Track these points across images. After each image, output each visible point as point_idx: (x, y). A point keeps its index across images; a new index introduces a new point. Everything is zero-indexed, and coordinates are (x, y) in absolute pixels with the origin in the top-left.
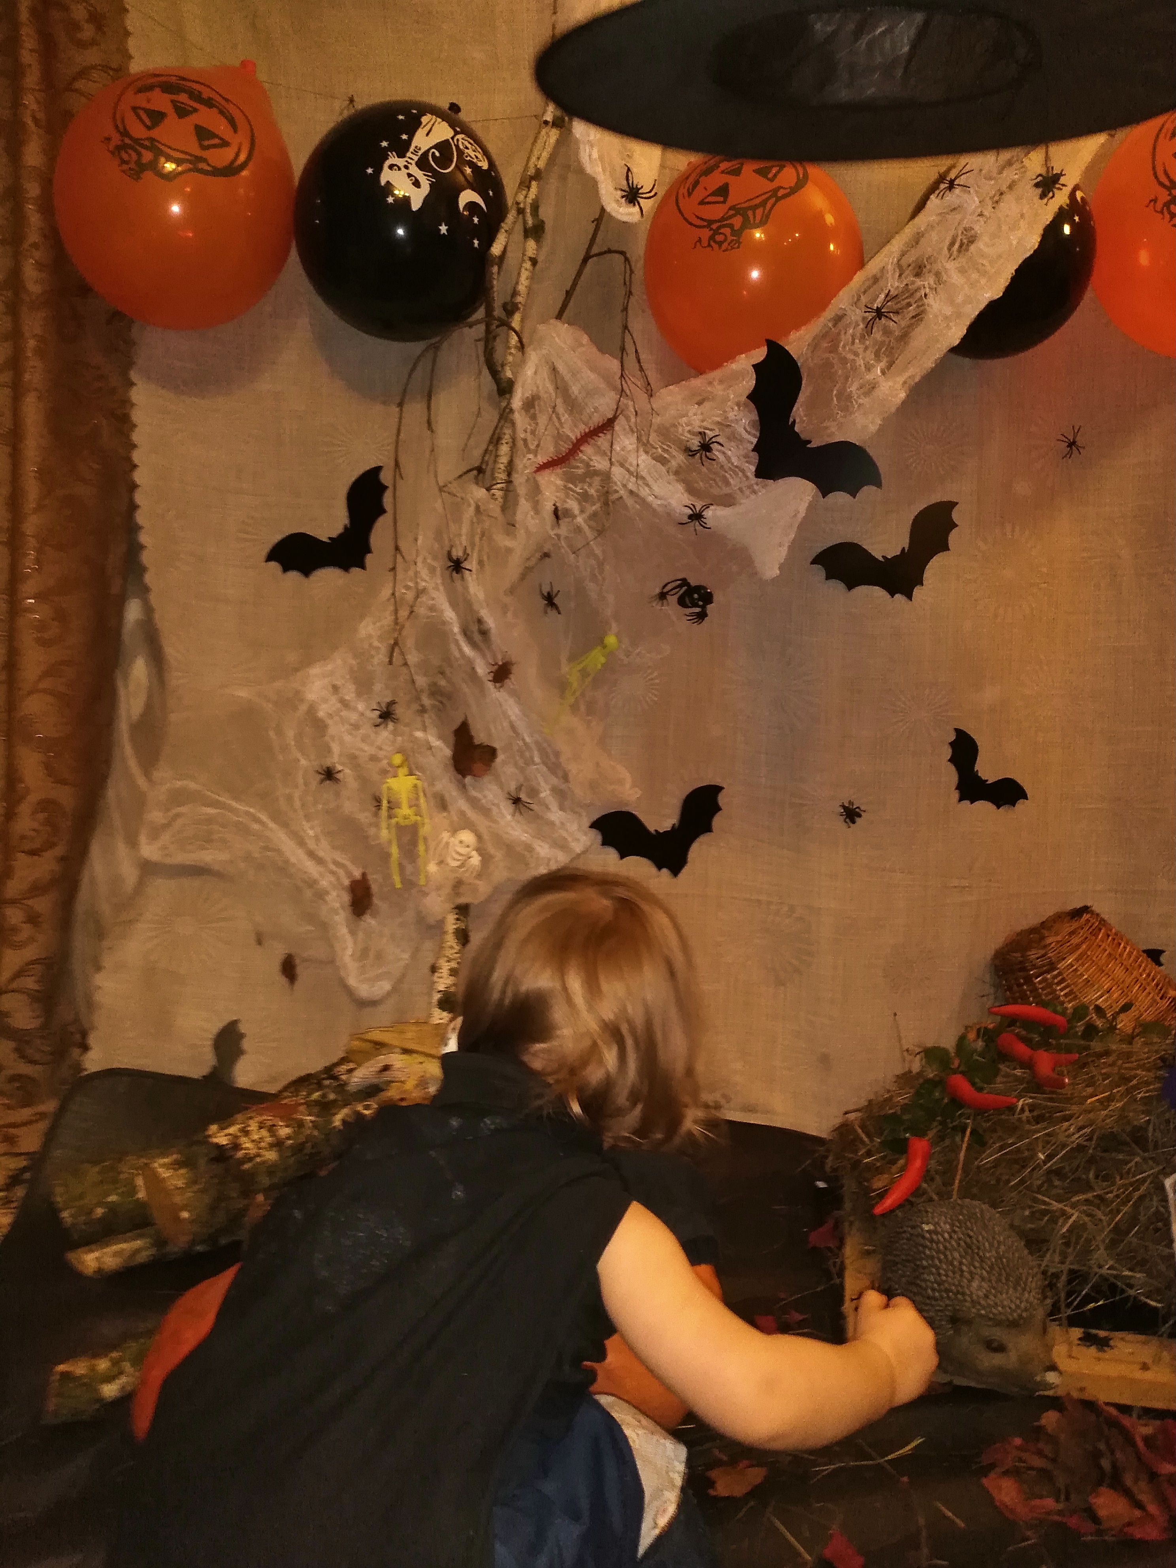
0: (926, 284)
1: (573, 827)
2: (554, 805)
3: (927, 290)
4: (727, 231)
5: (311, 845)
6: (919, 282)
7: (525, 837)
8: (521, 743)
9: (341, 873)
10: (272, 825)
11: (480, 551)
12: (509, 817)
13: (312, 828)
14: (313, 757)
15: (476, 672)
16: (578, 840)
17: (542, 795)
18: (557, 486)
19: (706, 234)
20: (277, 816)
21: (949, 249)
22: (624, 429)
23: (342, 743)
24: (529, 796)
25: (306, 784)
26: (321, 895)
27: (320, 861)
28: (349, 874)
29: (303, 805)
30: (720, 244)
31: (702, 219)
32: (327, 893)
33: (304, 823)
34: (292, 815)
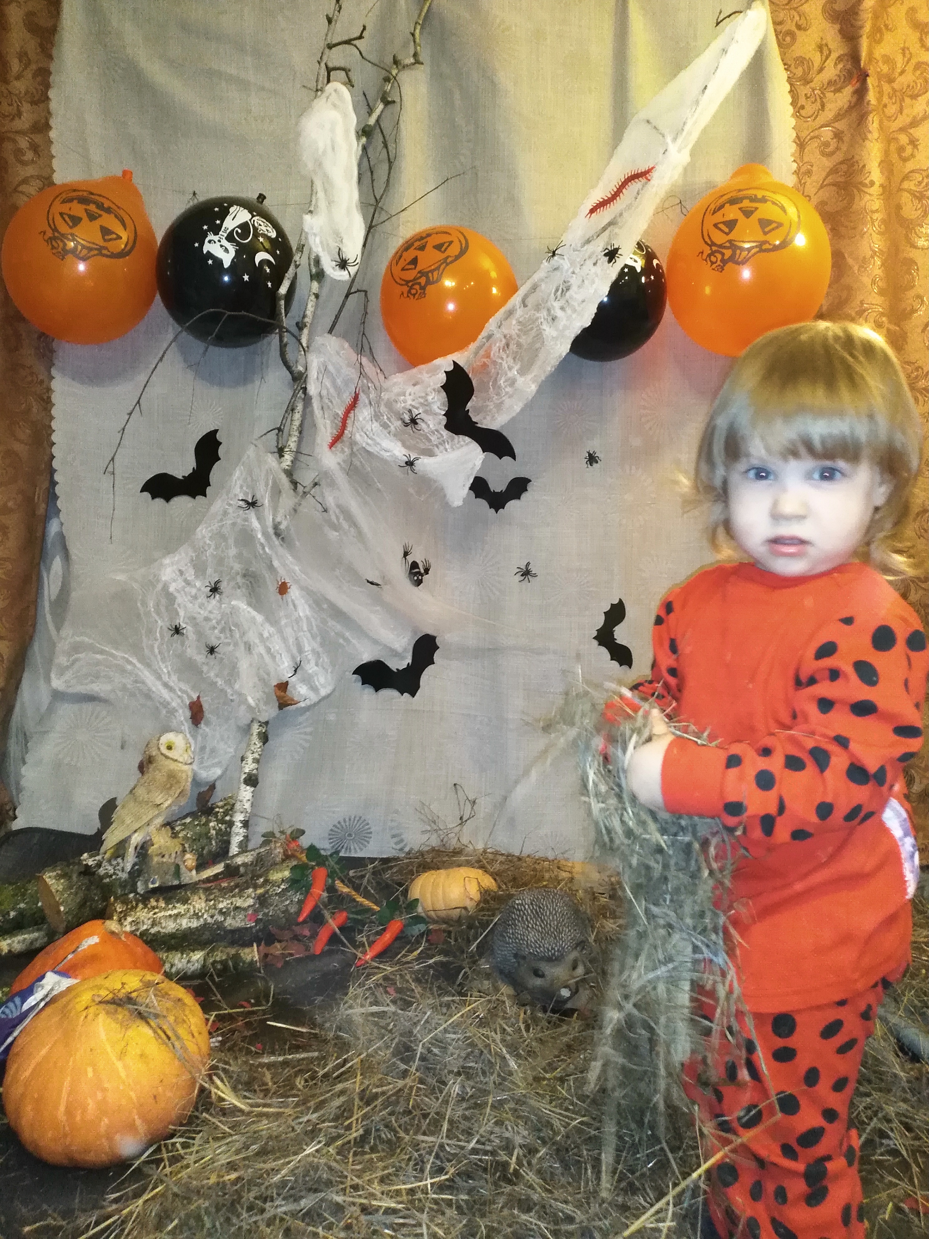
0: (541, 316)
3: (543, 320)
4: (418, 287)
6: (536, 316)
9: (185, 697)
10: (139, 665)
13: (166, 667)
14: (166, 619)
19: (406, 289)
20: (143, 659)
21: (555, 294)
23: (185, 609)
25: (162, 636)
26: (172, 712)
27: (171, 689)
28: (189, 696)
29: (159, 652)
30: (414, 295)
31: (404, 280)
32: (177, 711)
33: (161, 664)
34: (152, 658)
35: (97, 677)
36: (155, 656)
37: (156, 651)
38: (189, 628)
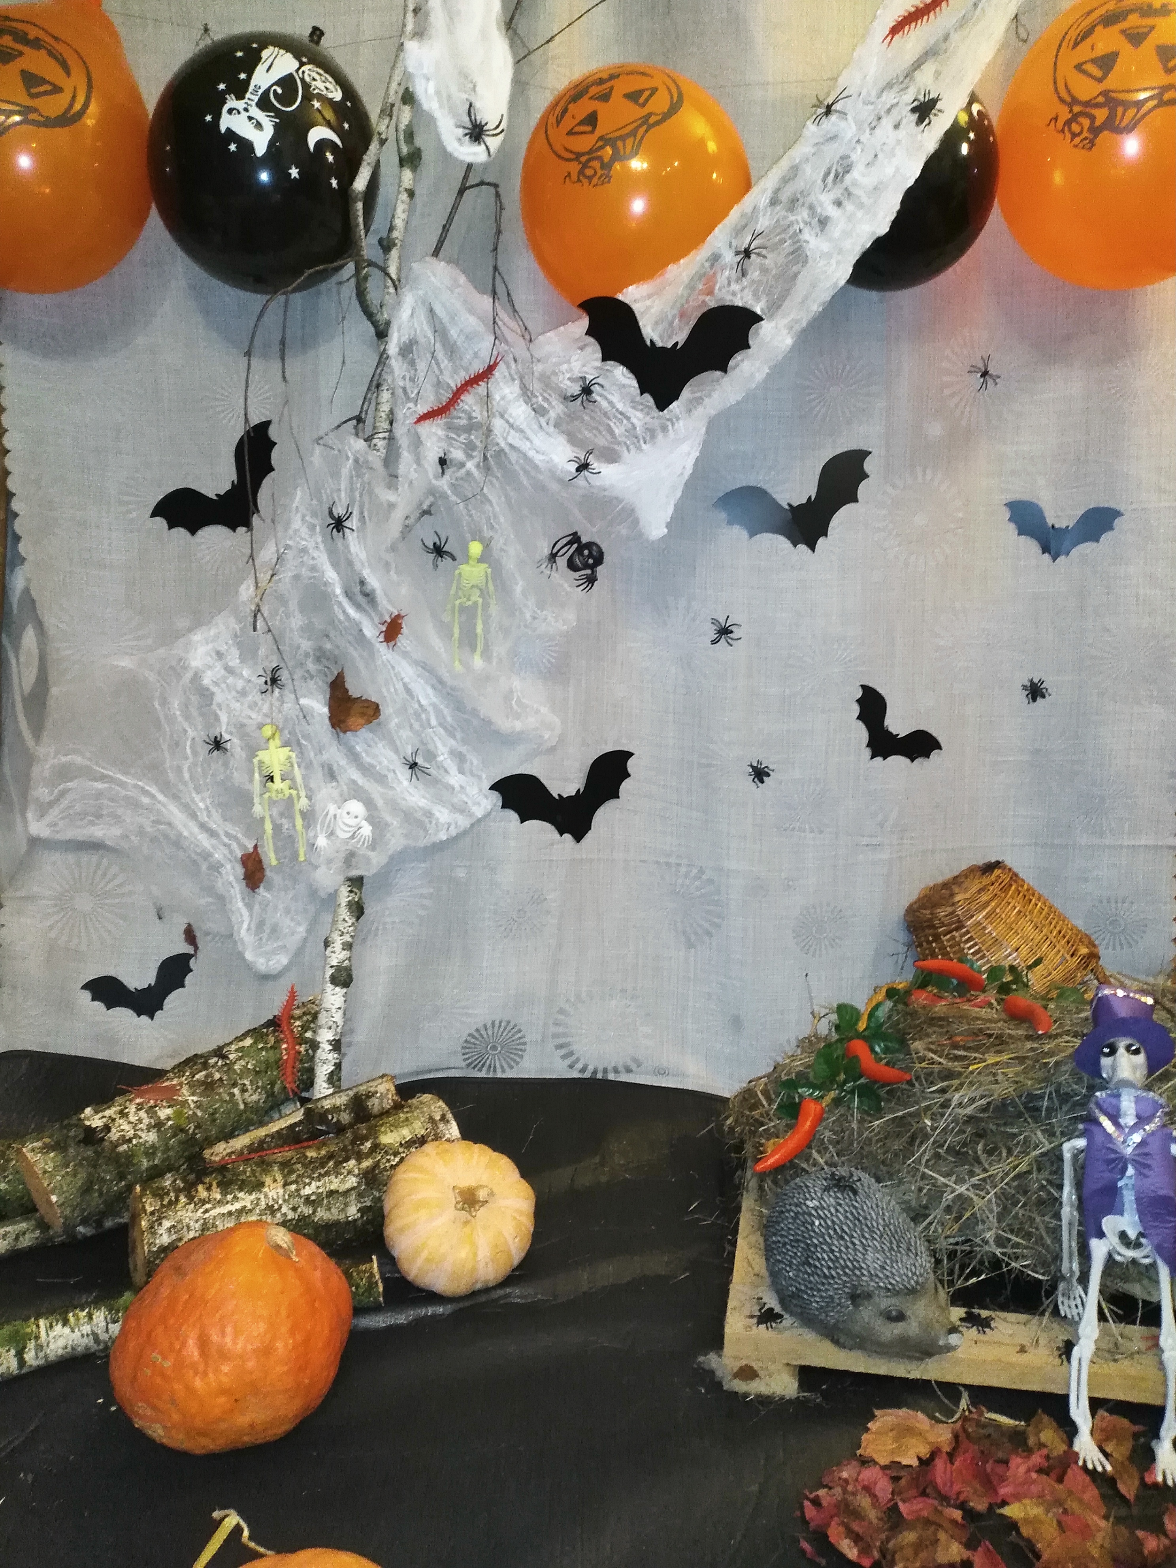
0: (799, 218)
1: (473, 791)
2: (453, 769)
3: (802, 225)
4: (596, 164)
5: (204, 818)
6: (792, 218)
7: (423, 803)
8: (416, 706)
9: (234, 845)
10: (160, 797)
11: (361, 508)
12: (406, 783)
13: (203, 799)
14: (200, 727)
15: (363, 635)
16: (479, 804)
17: (441, 758)
18: (439, 438)
19: (574, 167)
20: (166, 787)
21: (824, 180)
22: (505, 377)
23: (229, 712)
24: (425, 760)
25: (195, 753)
26: (216, 867)
27: (212, 833)
28: (241, 846)
29: (191, 778)
30: (590, 179)
31: (571, 152)
32: (223, 866)
33: (194, 795)
34: (181, 787)
35: (99, 816)
36: (185, 784)
37: (187, 776)
38: (235, 740)
